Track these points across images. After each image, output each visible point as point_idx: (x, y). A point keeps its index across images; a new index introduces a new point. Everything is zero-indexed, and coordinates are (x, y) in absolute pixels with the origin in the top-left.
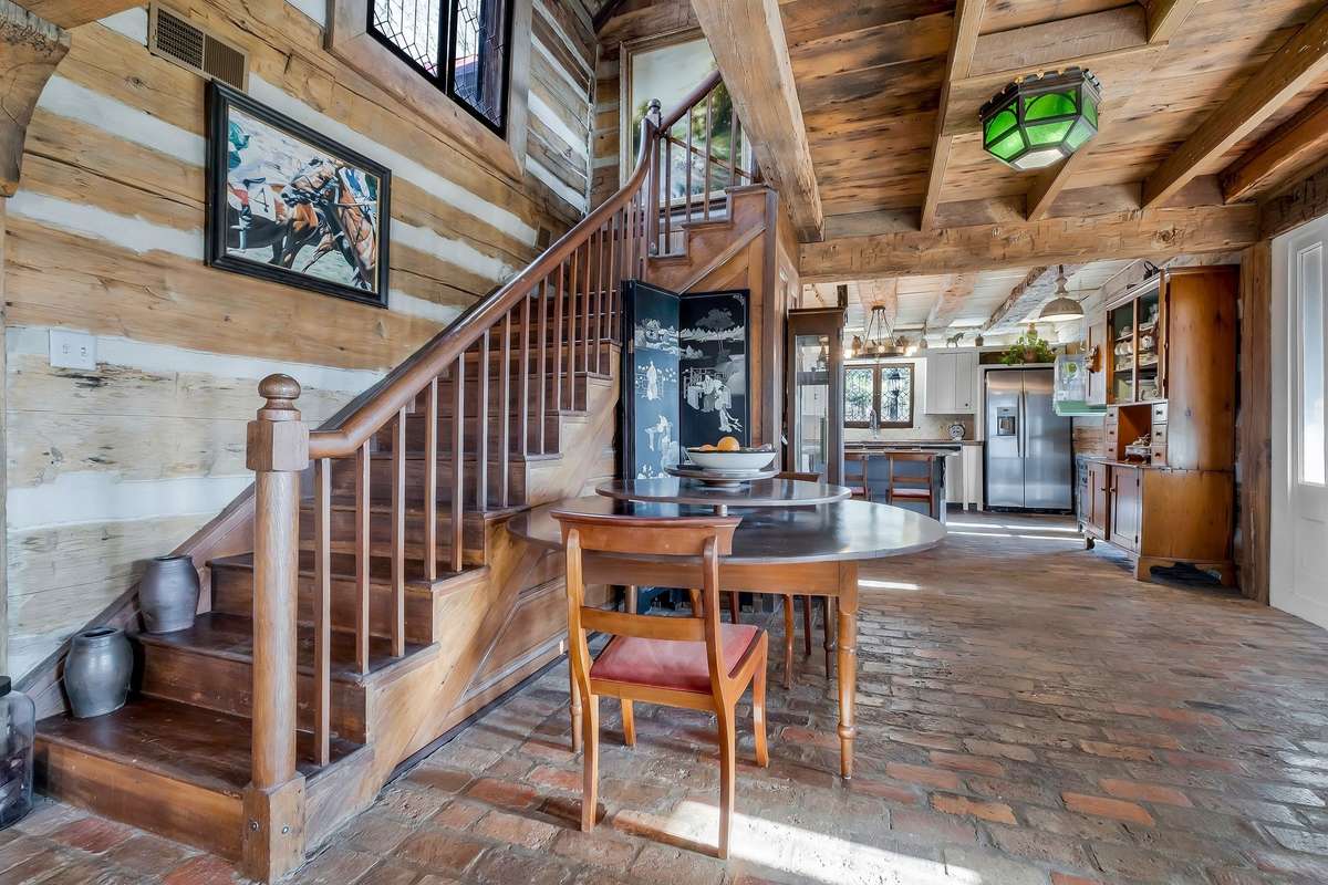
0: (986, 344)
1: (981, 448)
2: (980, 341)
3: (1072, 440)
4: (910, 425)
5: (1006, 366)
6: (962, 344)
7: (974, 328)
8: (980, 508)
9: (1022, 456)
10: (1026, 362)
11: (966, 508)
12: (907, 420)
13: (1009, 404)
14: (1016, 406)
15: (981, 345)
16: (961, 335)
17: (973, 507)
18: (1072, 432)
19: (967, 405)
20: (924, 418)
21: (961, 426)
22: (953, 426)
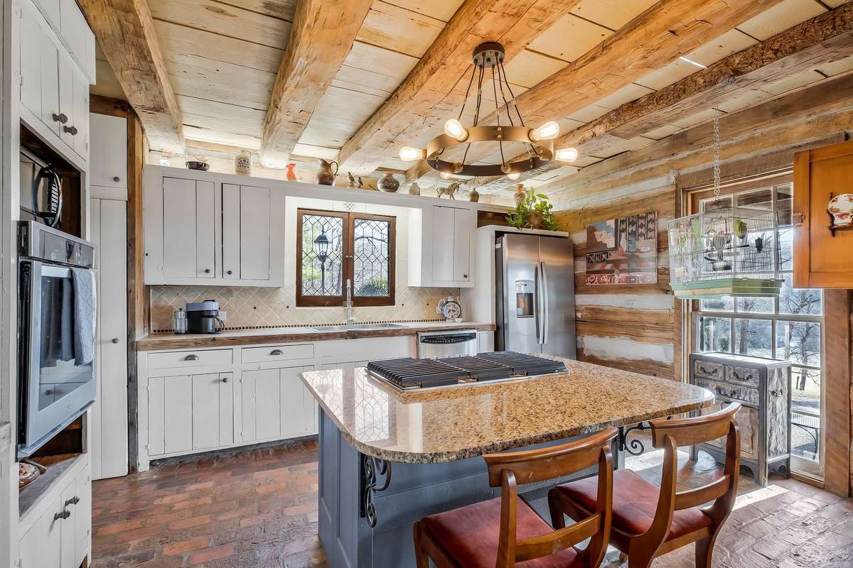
0: (481, 201)
1: (492, 334)
2: (475, 196)
4: (390, 301)
14: (534, 280)
15: (477, 201)
16: (457, 186)
19: (466, 276)
20: (408, 292)
21: (457, 303)
22: (447, 303)
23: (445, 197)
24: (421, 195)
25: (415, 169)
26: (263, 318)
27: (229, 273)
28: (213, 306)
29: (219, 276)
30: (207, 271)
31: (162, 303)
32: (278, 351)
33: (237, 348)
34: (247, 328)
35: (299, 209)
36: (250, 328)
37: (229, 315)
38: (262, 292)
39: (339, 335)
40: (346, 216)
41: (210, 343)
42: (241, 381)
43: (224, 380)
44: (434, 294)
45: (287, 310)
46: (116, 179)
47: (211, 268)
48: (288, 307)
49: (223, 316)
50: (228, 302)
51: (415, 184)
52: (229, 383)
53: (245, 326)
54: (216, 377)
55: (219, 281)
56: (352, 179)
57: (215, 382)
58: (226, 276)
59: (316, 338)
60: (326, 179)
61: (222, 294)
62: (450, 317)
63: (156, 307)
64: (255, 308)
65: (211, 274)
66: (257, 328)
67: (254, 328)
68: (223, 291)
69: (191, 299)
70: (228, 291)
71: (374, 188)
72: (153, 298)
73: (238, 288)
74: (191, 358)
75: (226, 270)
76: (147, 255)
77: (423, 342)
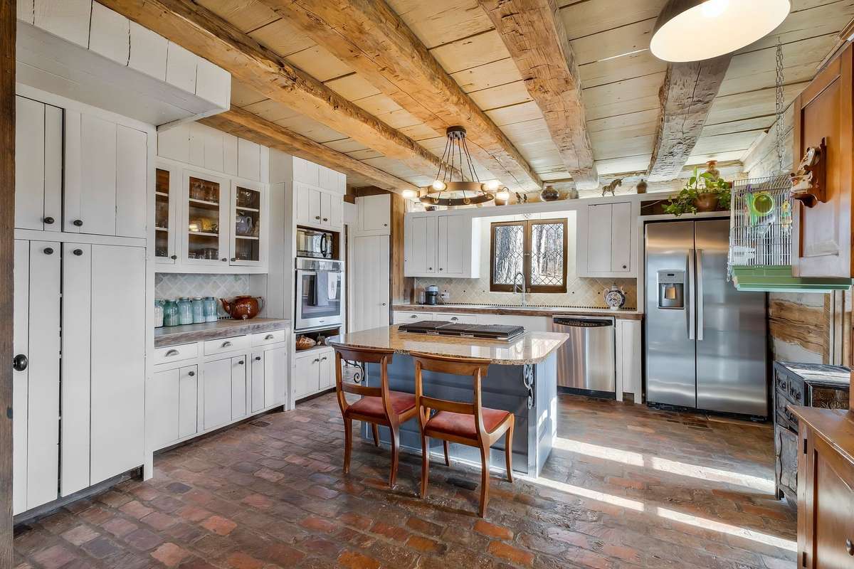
0: (649, 191)
1: (639, 323)
2: (642, 187)
3: (767, 317)
4: (563, 289)
5: (672, 217)
6: (620, 192)
7: (636, 173)
8: (638, 400)
9: (692, 337)
10: (699, 210)
11: (620, 398)
12: (560, 283)
13: (678, 266)
14: (684, 269)
15: (644, 192)
16: (619, 182)
17: (628, 398)
18: (767, 306)
19: (625, 267)
20: (579, 282)
21: (619, 292)
22: (610, 292)
23: (608, 194)
24: (582, 196)
26: (469, 299)
27: (441, 269)
28: (434, 289)
29: (437, 271)
30: (430, 269)
31: (419, 287)
34: (460, 304)
35: (492, 223)
37: (450, 295)
38: (469, 281)
40: (525, 223)
44: (605, 284)
45: (483, 294)
46: (385, 225)
48: (484, 291)
49: (447, 297)
50: (450, 287)
51: (574, 190)
53: (459, 302)
56: (518, 196)
58: (440, 271)
61: (447, 282)
63: (417, 289)
64: (465, 291)
66: (465, 304)
67: (463, 304)
71: (537, 200)
72: (416, 284)
77: (556, 322)
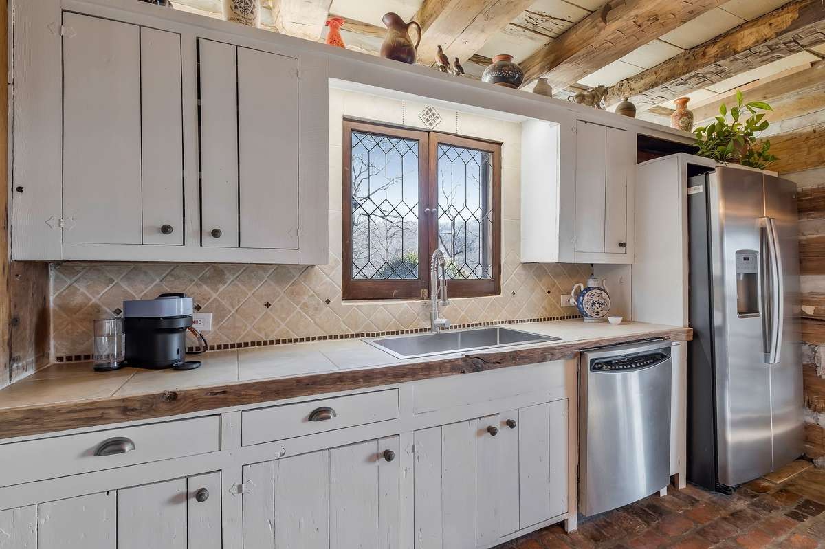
14: (758, 249)
19: (622, 245)
20: (521, 272)
21: (604, 291)
22: (588, 289)
25: (542, 54)
26: (283, 325)
27: (216, 233)
28: (181, 307)
29: (192, 241)
30: (166, 230)
31: (77, 300)
32: (326, 410)
33: (231, 413)
34: (253, 344)
35: (345, 119)
36: (259, 344)
37: (217, 320)
38: (282, 273)
39: (449, 366)
40: (424, 138)
41: (161, 406)
42: (240, 489)
43: (200, 495)
44: (557, 275)
45: (327, 308)
47: (176, 225)
48: (328, 302)
49: (206, 325)
50: (215, 296)
51: (543, 81)
52: (211, 501)
53: (249, 340)
54: (180, 487)
55: (192, 253)
56: (444, 59)
57: (176, 500)
58: (208, 240)
59: (404, 375)
60: (401, 52)
61: (204, 280)
62: (594, 314)
63: (64, 308)
64: (268, 305)
65: (176, 236)
66: (272, 342)
67: (265, 343)
68: (207, 272)
69: (139, 290)
70: (215, 272)
72: (56, 289)
73: (234, 267)
74: (114, 446)
75: (208, 228)
76: (20, 189)
77: (594, 369)
